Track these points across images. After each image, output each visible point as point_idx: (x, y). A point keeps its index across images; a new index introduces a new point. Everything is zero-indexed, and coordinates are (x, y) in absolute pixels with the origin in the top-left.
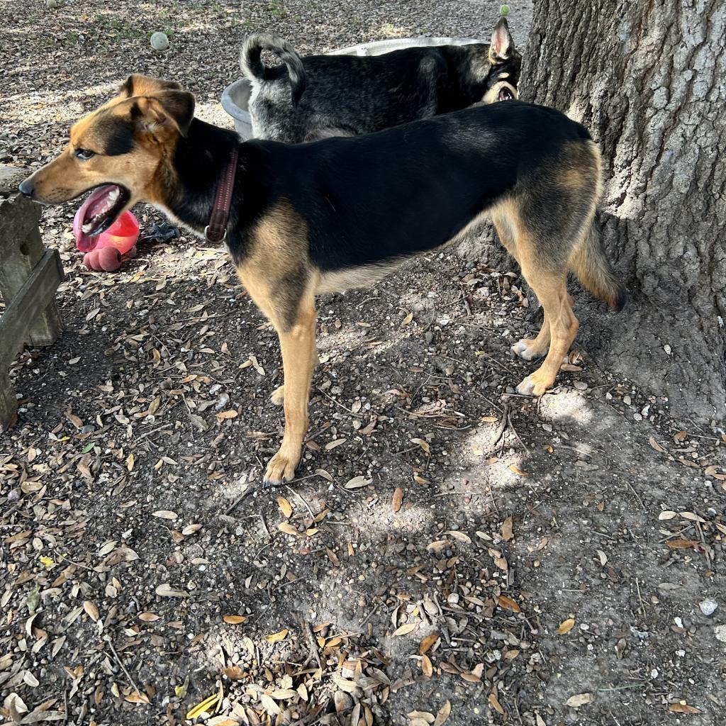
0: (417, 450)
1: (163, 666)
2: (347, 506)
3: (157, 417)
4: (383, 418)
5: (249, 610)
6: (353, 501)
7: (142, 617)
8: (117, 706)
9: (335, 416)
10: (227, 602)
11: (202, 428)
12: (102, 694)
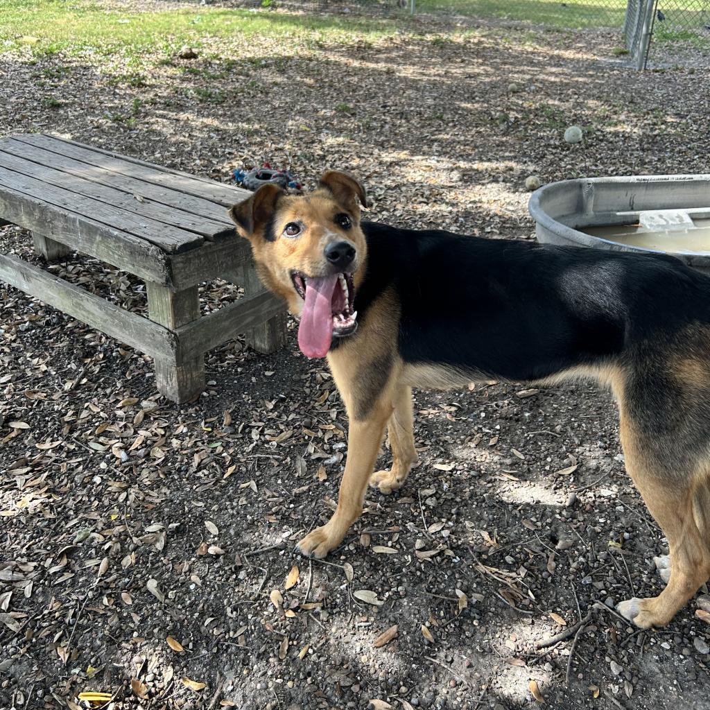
0: (454, 602)
1: (98, 642)
2: (339, 613)
3: (279, 446)
4: (450, 553)
5: (191, 646)
6: (349, 611)
7: (124, 595)
8: (48, 649)
9: (410, 525)
10: (182, 626)
11: (299, 473)
12: (48, 632)
